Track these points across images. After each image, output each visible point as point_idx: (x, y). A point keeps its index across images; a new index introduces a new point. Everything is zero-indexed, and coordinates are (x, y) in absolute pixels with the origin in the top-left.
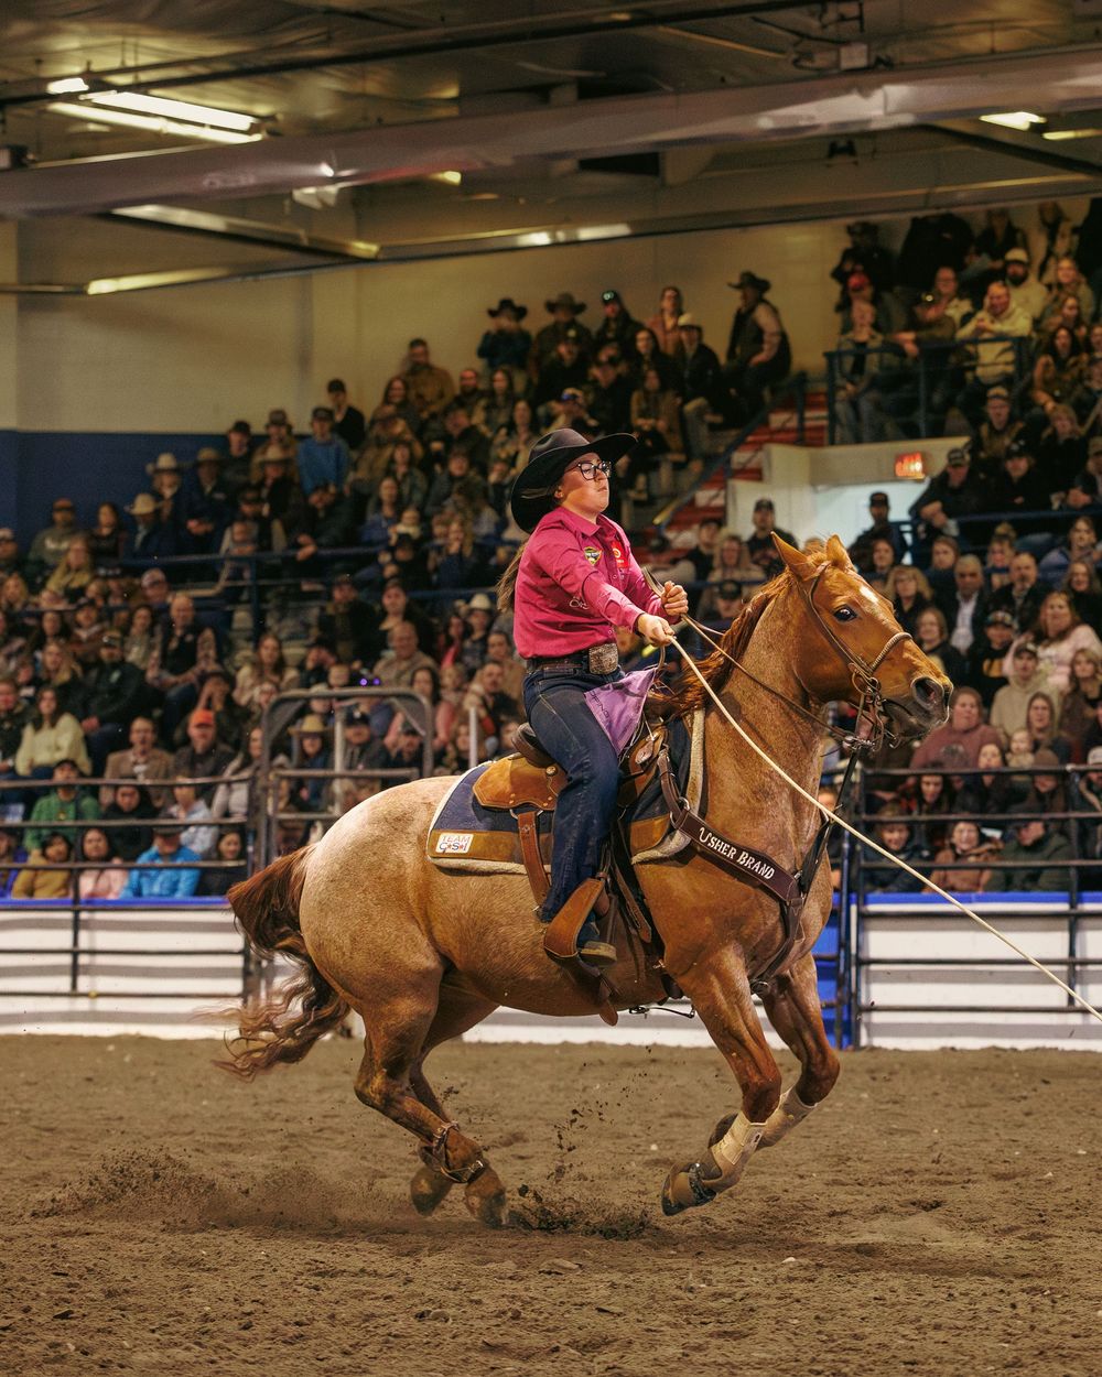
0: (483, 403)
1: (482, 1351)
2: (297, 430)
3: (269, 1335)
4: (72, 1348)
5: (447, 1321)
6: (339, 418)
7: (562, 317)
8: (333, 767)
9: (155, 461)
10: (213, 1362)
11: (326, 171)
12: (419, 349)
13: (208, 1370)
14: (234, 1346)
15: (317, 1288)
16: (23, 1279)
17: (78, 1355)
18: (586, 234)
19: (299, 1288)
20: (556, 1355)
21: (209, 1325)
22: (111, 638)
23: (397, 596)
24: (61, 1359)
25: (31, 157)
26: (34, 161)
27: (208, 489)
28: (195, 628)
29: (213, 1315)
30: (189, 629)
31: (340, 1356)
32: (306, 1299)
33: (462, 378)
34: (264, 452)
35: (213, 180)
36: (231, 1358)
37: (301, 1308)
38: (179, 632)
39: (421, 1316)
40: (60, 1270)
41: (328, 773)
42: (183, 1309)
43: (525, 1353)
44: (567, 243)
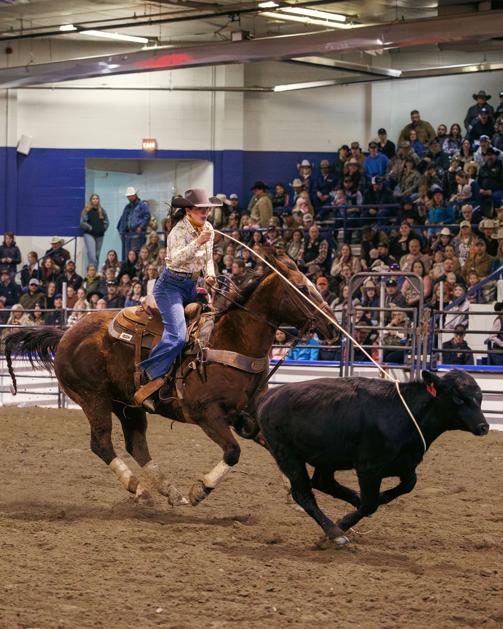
0: (447, 140)
1: (452, 620)
2: (363, 151)
3: (359, 606)
4: (275, 609)
5: (436, 602)
6: (383, 145)
7: (481, 101)
8: (379, 307)
9: (301, 163)
10: (336, 621)
11: (379, 42)
12: (415, 115)
13: (335, 625)
14: (344, 611)
15: (378, 579)
16: (252, 569)
17: (277, 615)
18: (493, 67)
19: (371, 579)
20: (485, 624)
21: (333, 599)
22: (280, 244)
23: (406, 228)
24: (271, 616)
25: (251, 35)
26: (252, 38)
27: (326, 177)
28: (319, 239)
29: (334, 593)
30: (316, 240)
31: (390, 620)
32: (374, 585)
33: (439, 129)
34: (349, 161)
35: (330, 46)
36: (343, 620)
37: (372, 590)
38: (312, 242)
39: (425, 599)
40: (267, 564)
41: (378, 308)
42: (322, 589)
43: (472, 622)
44: (485, 71)
